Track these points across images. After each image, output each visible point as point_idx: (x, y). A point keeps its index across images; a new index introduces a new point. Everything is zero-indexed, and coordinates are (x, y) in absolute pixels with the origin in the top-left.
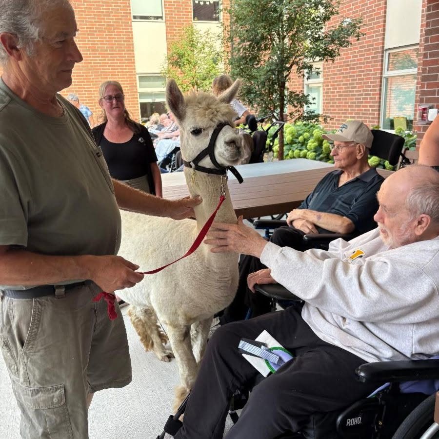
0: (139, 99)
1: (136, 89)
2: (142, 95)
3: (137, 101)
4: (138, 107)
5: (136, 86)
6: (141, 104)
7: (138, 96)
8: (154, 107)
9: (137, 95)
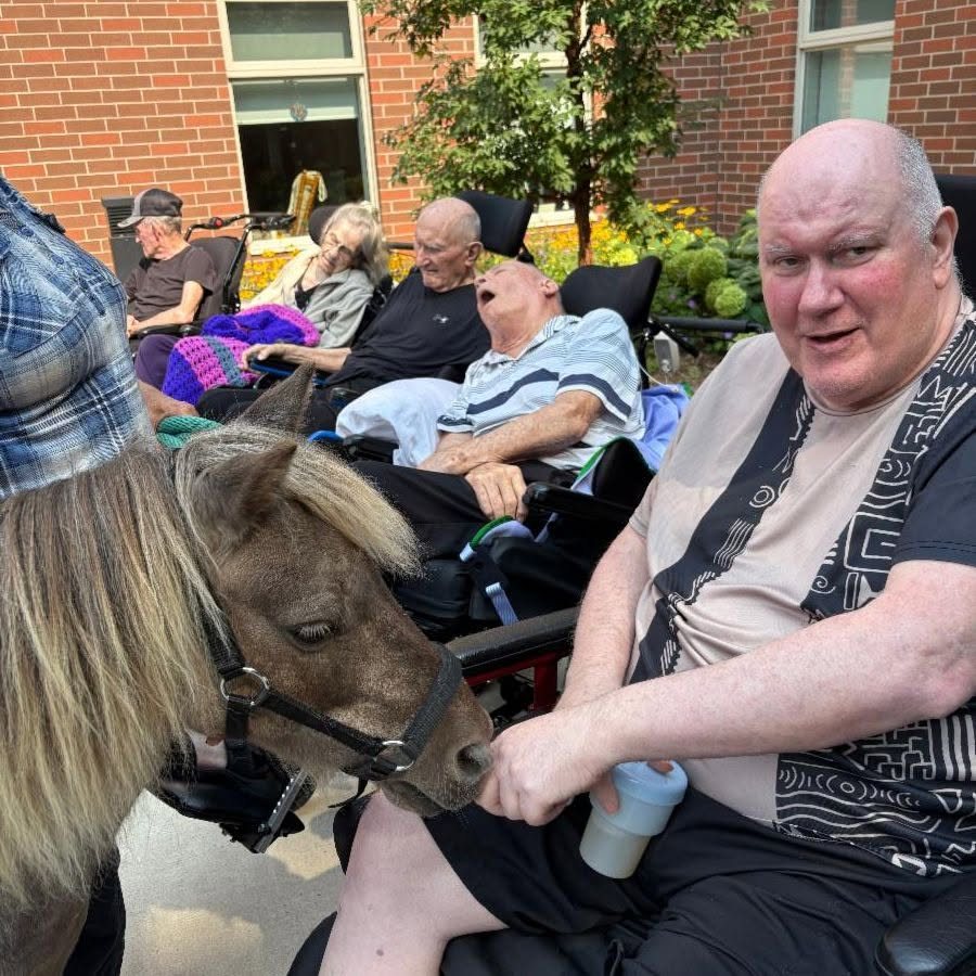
0: (233, 112)
1: (221, 65)
2: (249, 93)
3: (228, 119)
4: (231, 145)
5: (218, 52)
6: (244, 129)
7: (231, 99)
8: (294, 145)
9: (225, 93)
